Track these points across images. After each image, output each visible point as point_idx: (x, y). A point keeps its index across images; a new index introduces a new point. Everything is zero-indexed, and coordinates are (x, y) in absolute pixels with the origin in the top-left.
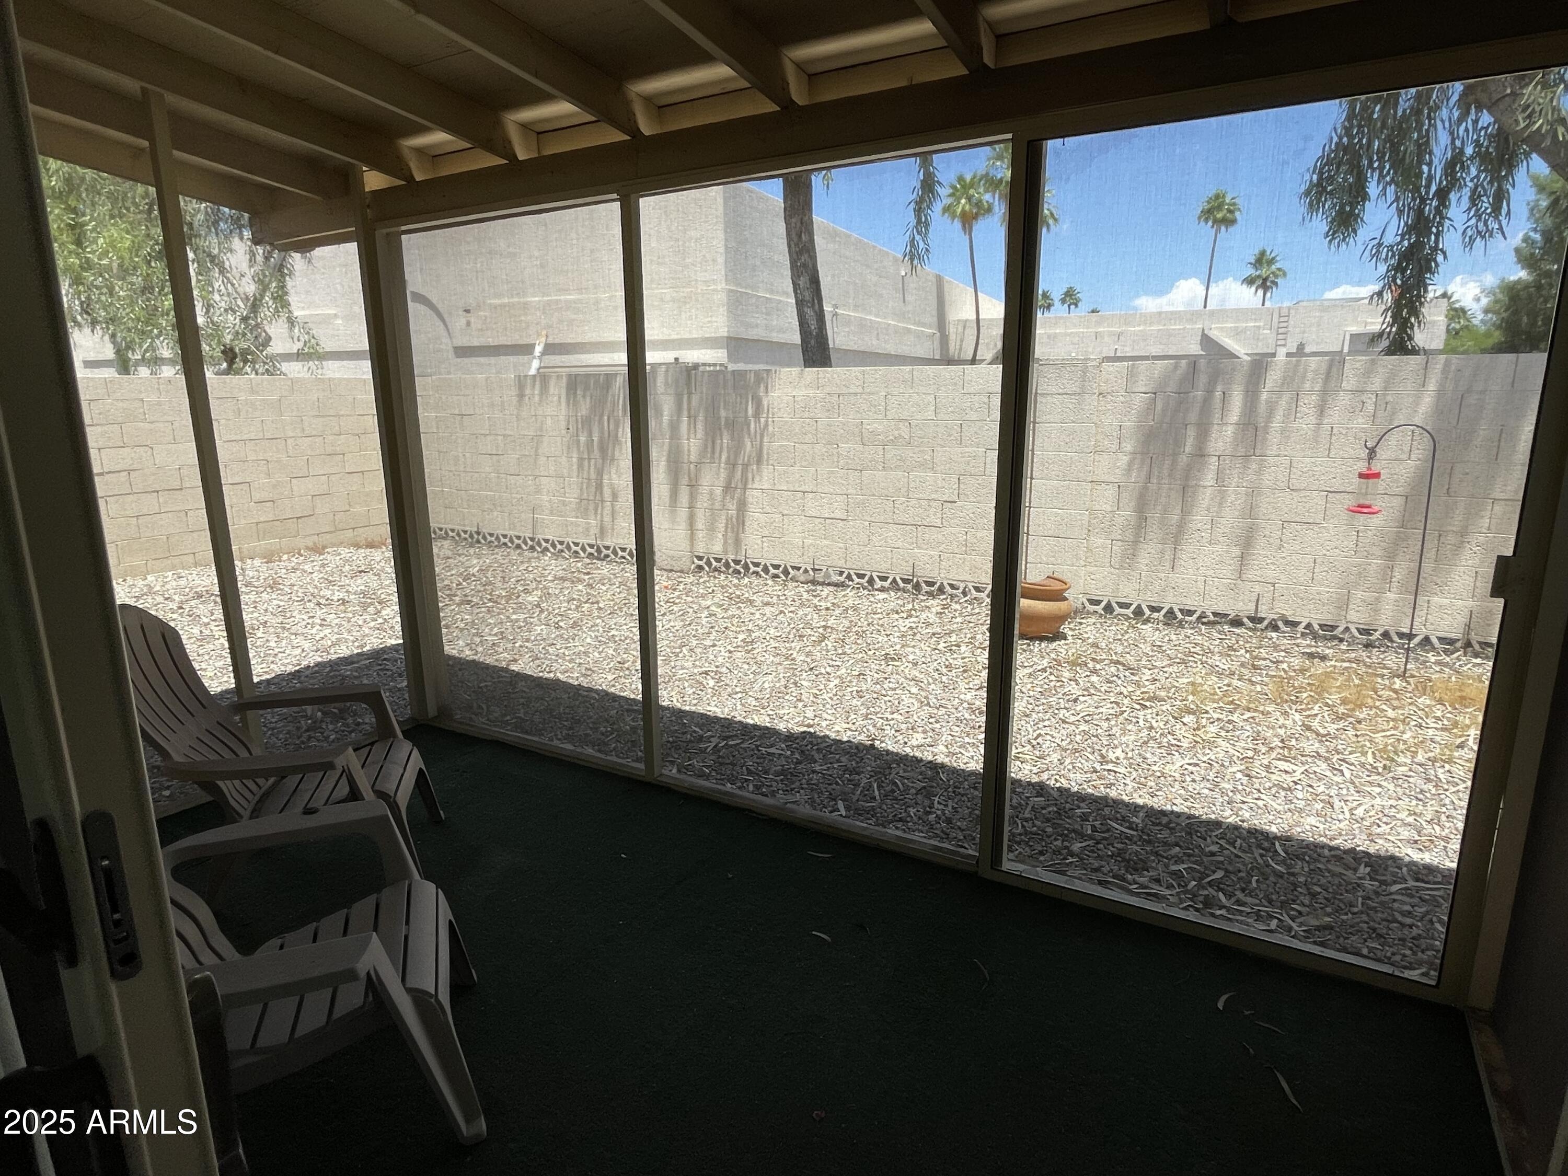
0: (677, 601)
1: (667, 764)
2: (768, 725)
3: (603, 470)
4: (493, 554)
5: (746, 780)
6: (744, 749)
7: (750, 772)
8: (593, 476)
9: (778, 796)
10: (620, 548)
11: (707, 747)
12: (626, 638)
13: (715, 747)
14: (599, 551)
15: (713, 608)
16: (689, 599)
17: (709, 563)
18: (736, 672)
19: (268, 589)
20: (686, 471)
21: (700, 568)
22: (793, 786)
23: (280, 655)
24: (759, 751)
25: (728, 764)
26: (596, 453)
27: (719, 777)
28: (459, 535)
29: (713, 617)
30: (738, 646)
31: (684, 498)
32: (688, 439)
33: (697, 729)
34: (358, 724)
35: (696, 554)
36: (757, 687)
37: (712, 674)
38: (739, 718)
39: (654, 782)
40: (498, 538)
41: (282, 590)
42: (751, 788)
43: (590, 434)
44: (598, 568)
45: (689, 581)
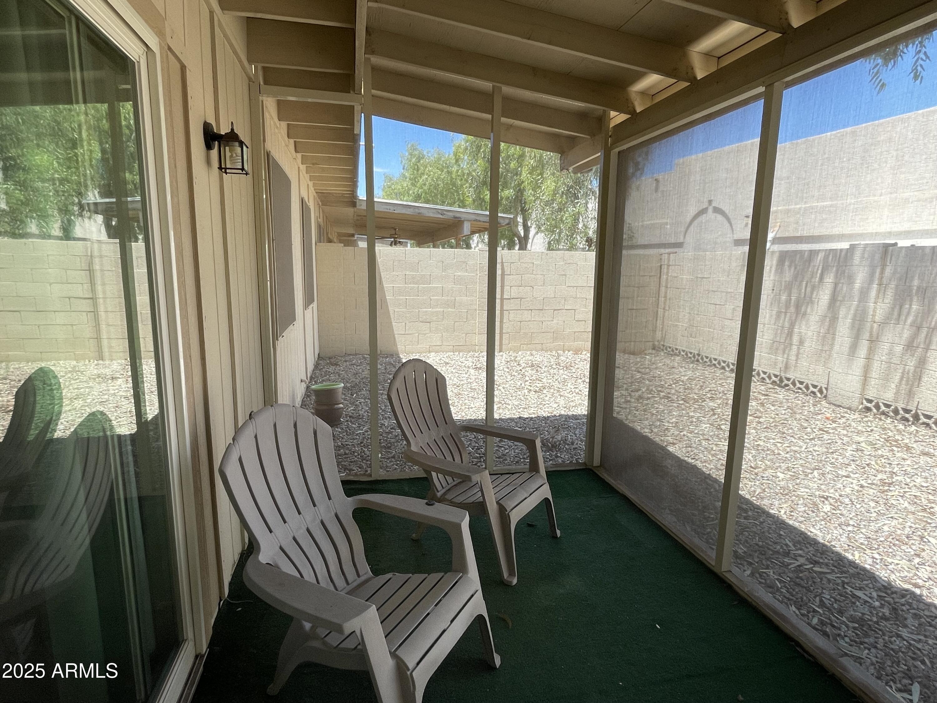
0: (831, 431)
1: (745, 563)
2: (868, 567)
3: (795, 323)
4: (704, 370)
5: (814, 611)
6: (829, 581)
7: (822, 604)
8: (787, 325)
9: (842, 642)
10: (799, 382)
11: (791, 564)
12: (768, 450)
13: (799, 566)
14: (781, 380)
15: (863, 444)
16: (845, 432)
17: (877, 407)
18: (858, 506)
19: (565, 369)
20: (868, 329)
21: (868, 409)
22: (866, 640)
23: (547, 405)
24: (845, 588)
25: (803, 587)
26: (792, 309)
27: (788, 595)
28: (687, 354)
29: (860, 453)
30: (873, 484)
31: (862, 352)
32: (875, 303)
33: (790, 544)
34: (557, 457)
35: (867, 397)
36: (873, 526)
37: (832, 501)
38: (838, 549)
39: (720, 575)
40: (710, 360)
41: (572, 370)
42: (815, 621)
43: (790, 295)
44: (776, 393)
45: (852, 417)
